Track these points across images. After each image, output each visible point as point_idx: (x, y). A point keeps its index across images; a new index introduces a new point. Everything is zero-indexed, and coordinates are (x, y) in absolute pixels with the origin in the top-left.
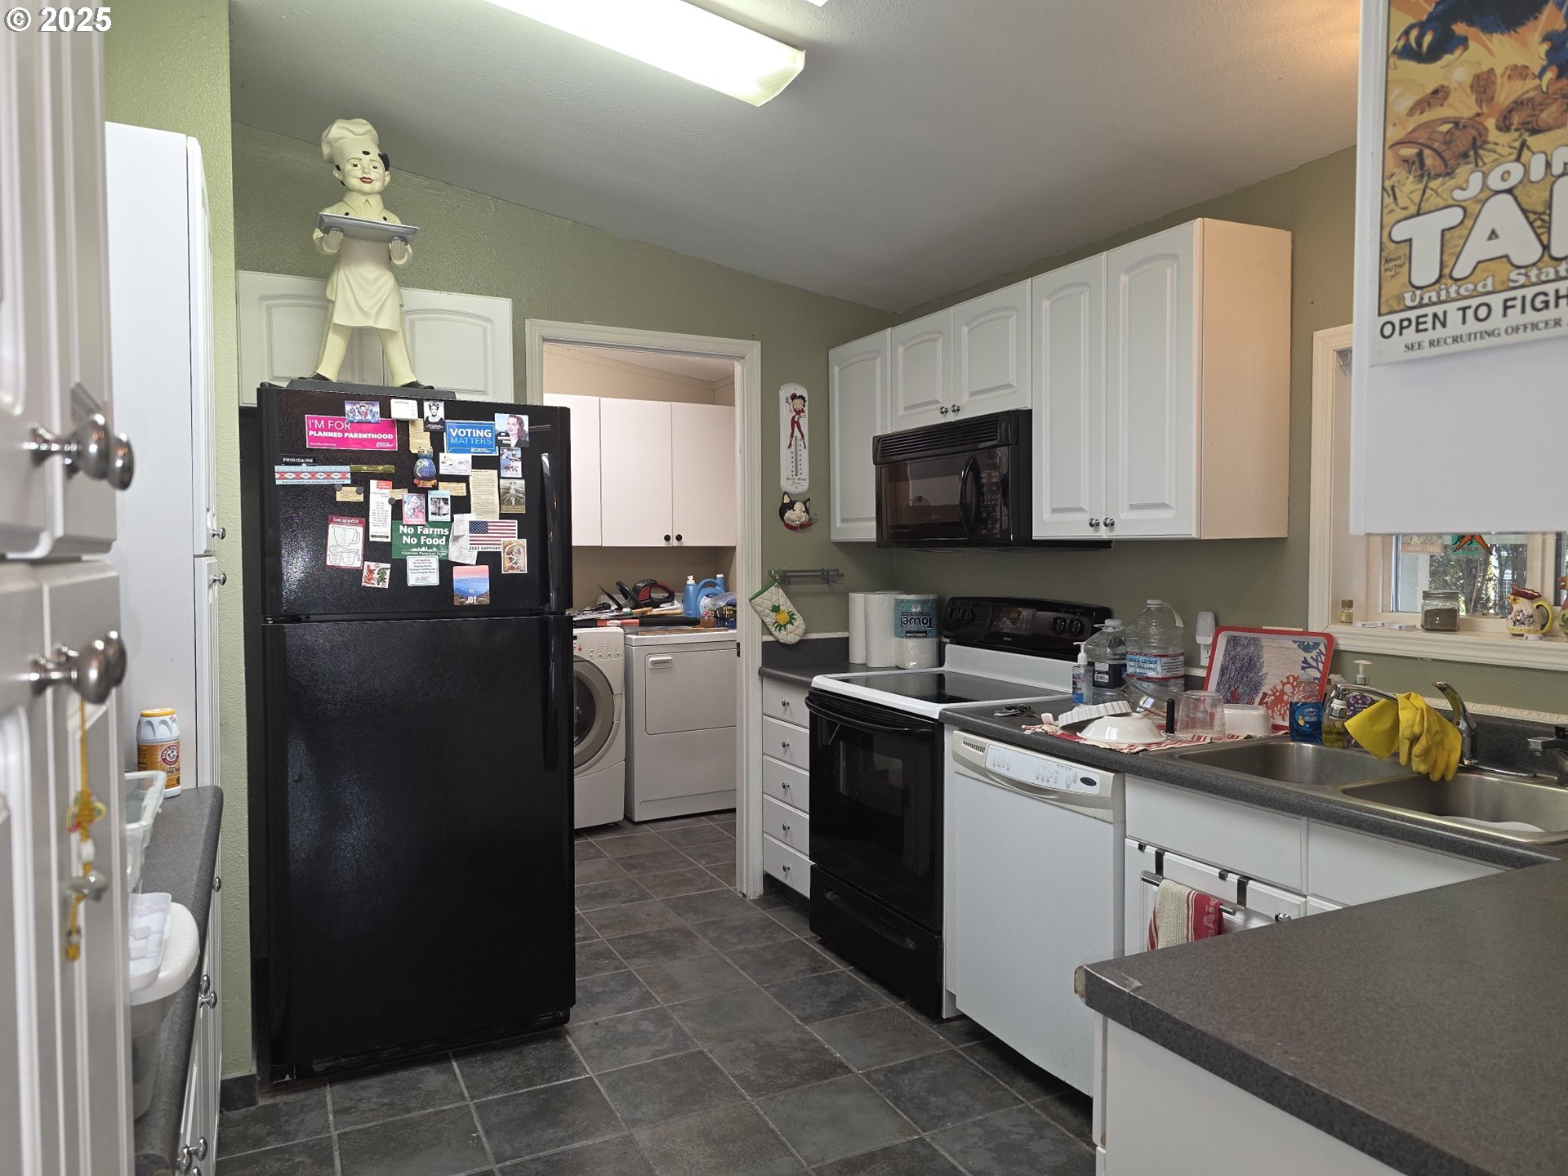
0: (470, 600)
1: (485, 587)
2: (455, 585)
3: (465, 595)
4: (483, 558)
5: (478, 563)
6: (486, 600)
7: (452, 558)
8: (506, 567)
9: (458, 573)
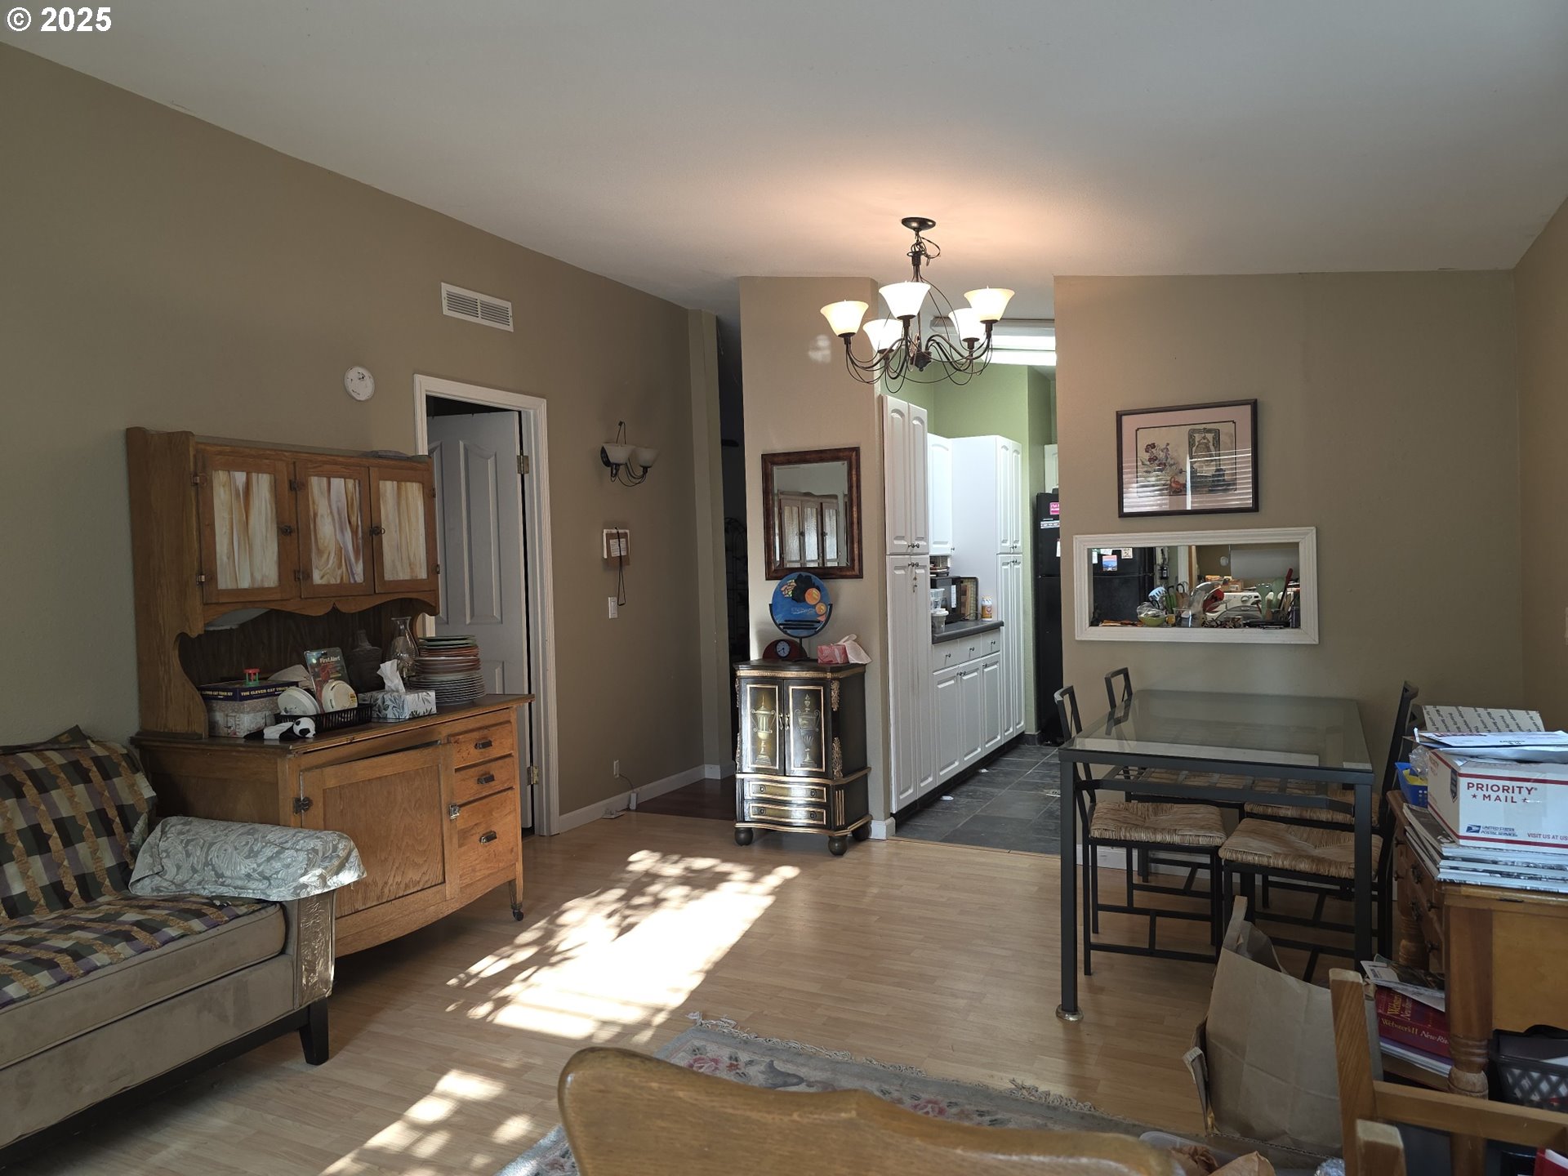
0: (1110, 569)
1: (1115, 564)
2: (1104, 563)
3: (1108, 567)
4: (1114, 553)
5: (1113, 554)
6: (1116, 569)
7: (1102, 553)
8: (1124, 556)
9: (1105, 559)
